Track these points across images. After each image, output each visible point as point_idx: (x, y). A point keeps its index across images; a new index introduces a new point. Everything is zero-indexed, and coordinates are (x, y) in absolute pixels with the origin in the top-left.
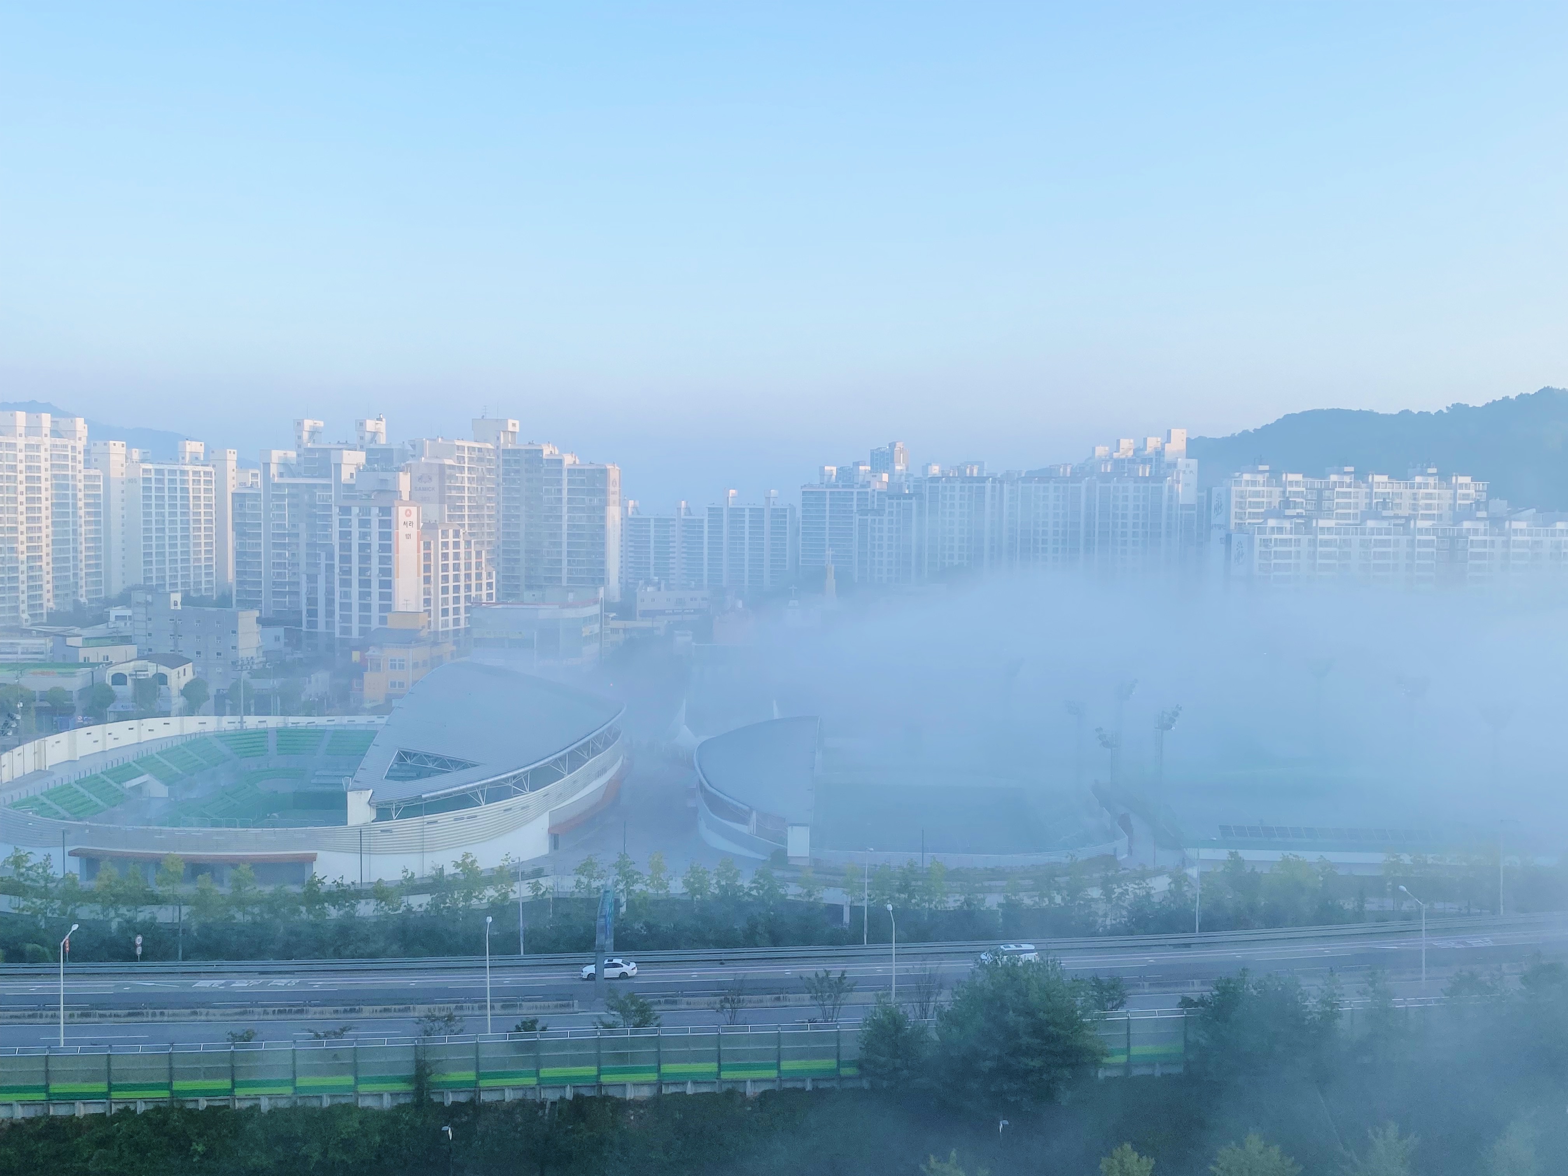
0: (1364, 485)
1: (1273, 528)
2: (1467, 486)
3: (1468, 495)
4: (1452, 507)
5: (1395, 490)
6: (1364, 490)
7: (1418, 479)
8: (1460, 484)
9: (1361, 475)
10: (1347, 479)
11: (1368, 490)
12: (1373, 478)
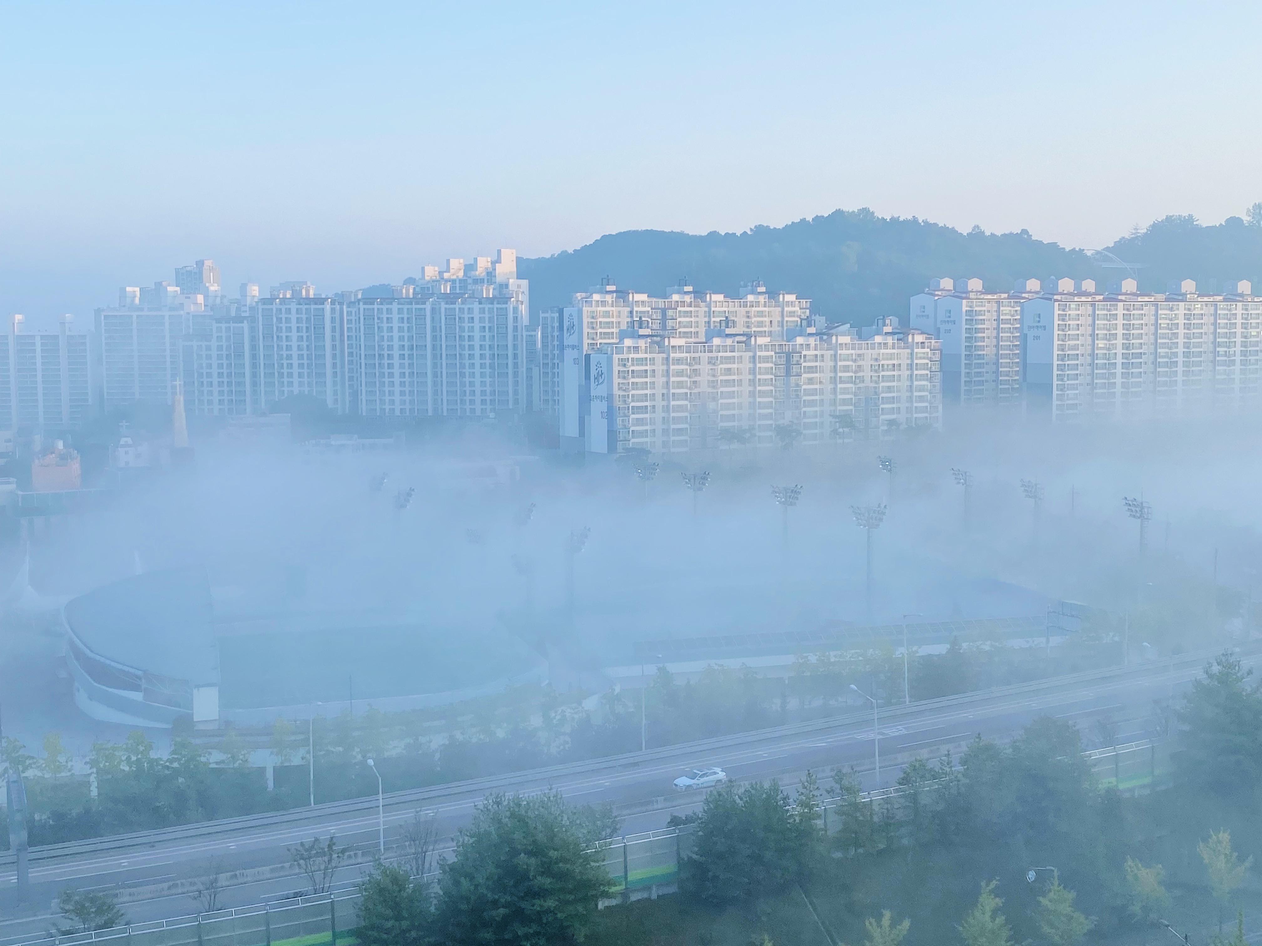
0: (702, 304)
1: (629, 347)
2: (792, 304)
3: (794, 312)
4: (781, 324)
5: (731, 309)
6: (703, 309)
7: (750, 298)
8: (786, 302)
9: (699, 294)
10: (687, 299)
11: (707, 309)
12: (711, 297)
